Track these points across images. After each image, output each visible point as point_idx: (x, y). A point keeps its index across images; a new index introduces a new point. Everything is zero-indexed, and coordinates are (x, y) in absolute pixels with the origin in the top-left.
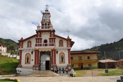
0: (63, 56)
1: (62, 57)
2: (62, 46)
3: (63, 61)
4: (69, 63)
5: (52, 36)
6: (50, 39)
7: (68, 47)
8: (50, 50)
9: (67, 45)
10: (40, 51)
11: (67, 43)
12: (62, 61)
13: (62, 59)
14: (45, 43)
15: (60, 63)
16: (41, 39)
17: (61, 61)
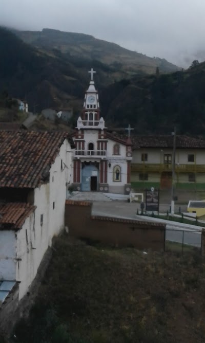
0: (119, 170)
1: (118, 172)
2: (119, 154)
3: (119, 178)
4: (128, 182)
5: (102, 137)
6: (98, 142)
7: (127, 156)
8: (98, 161)
9: (127, 154)
10: (82, 161)
11: (127, 150)
12: (117, 178)
13: (118, 175)
14: (91, 151)
15: (114, 181)
16: (83, 142)
17: (115, 178)
